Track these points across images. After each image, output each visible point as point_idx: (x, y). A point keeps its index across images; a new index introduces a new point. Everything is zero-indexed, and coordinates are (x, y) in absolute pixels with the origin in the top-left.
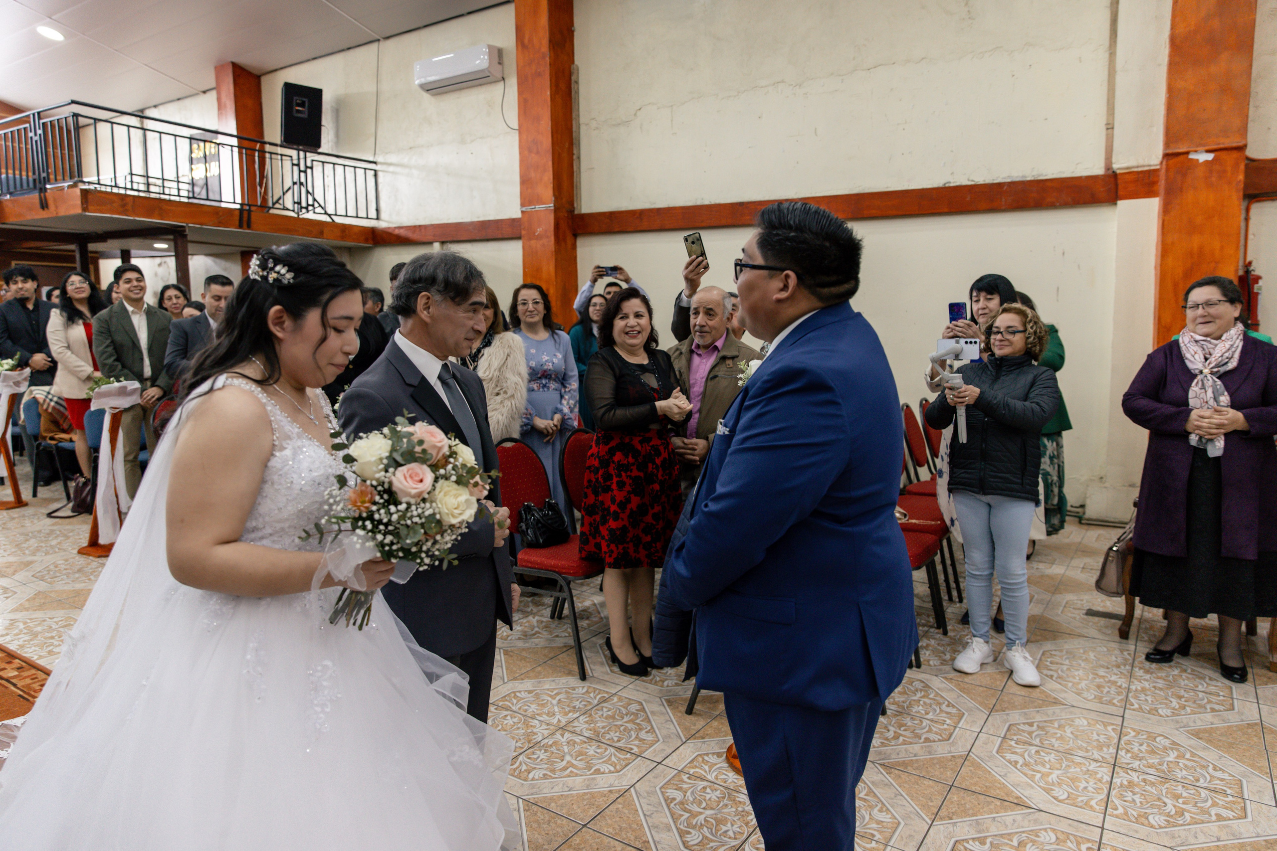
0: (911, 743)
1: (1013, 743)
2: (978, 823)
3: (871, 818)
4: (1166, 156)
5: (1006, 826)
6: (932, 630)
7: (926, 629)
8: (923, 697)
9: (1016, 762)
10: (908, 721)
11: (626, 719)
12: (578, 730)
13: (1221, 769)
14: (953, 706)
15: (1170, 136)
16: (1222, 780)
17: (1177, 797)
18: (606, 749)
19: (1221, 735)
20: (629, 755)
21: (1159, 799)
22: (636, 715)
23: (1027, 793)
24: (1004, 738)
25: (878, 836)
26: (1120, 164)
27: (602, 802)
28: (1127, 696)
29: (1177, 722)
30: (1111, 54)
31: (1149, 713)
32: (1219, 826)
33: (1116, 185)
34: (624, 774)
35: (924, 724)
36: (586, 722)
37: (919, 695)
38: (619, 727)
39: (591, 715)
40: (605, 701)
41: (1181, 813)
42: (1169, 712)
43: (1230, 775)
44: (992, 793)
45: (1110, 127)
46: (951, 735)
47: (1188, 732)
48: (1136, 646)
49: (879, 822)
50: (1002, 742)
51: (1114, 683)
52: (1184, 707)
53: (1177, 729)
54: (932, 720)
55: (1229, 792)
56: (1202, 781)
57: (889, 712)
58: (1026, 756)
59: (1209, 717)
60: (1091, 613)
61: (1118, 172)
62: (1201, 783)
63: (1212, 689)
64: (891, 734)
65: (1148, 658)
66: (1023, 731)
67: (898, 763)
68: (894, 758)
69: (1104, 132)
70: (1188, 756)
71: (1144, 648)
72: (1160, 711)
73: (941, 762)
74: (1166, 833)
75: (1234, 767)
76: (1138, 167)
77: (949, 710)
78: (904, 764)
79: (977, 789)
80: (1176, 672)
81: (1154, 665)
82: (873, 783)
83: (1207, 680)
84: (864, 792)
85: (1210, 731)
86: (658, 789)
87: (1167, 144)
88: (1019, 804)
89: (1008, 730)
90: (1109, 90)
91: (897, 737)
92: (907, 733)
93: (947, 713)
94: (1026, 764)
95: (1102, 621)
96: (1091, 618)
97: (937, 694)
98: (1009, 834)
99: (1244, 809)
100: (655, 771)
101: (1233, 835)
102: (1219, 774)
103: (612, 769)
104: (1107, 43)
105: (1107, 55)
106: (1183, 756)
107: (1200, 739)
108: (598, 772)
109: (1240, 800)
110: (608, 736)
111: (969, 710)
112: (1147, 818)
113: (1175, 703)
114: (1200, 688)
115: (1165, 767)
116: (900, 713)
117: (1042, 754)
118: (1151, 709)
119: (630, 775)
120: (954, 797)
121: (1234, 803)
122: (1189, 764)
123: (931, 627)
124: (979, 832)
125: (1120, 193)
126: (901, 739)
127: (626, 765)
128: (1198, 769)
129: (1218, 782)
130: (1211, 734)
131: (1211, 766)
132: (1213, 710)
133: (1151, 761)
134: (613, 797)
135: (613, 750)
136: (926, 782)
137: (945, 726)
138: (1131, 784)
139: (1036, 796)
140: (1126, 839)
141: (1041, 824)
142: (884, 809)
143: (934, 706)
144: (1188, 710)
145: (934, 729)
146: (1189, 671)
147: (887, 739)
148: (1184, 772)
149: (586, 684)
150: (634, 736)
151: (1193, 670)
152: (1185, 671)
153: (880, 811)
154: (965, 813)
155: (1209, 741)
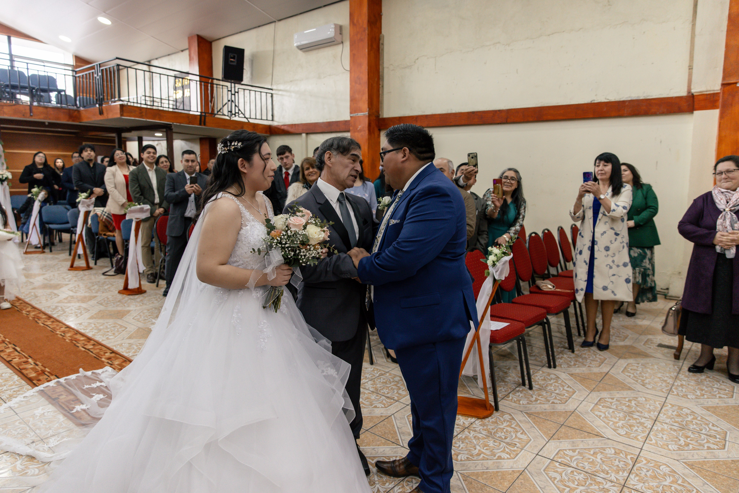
0: (544, 404)
1: (600, 407)
2: (573, 442)
3: (516, 437)
4: (723, 85)
5: (588, 445)
6: (566, 350)
7: (562, 349)
8: (555, 382)
9: (600, 416)
10: (544, 393)
11: (392, 384)
12: (367, 387)
13: (716, 426)
14: (571, 388)
15: (726, 73)
16: (715, 431)
17: (687, 437)
18: (381, 397)
19: (722, 410)
20: (392, 401)
21: (677, 438)
22: (398, 382)
23: (603, 430)
24: (597, 404)
25: (518, 445)
26: (696, 90)
27: (376, 421)
28: (671, 388)
29: (698, 402)
30: (693, 25)
31: (682, 396)
32: (707, 452)
33: (693, 101)
34: (389, 409)
35: (553, 395)
36: (372, 384)
37: (552, 381)
38: (388, 387)
39: (374, 381)
40: (382, 375)
41: (687, 445)
42: (694, 397)
43: (721, 429)
44: (584, 429)
45: (691, 68)
46: (567, 401)
47: (702, 407)
48: (683, 363)
49: (520, 439)
50: (594, 406)
51: (665, 381)
52: (703, 395)
53: (696, 405)
54: (557, 394)
55: (718, 436)
56: (704, 430)
57: (534, 388)
58: (607, 413)
59: (717, 400)
60: (661, 346)
61: (695, 94)
62: (704, 431)
63: (723, 387)
64: (534, 399)
65: (690, 370)
66: (608, 402)
67: (535, 413)
68: (533, 410)
69: (687, 70)
70: (699, 418)
71: (687, 365)
72: (689, 396)
73: (559, 414)
74: (677, 453)
75: (724, 425)
76: (707, 91)
77: (568, 389)
78: (538, 413)
79: (576, 427)
80: (703, 377)
81: (691, 374)
82: (520, 421)
83: (721, 382)
84: (514, 425)
85: (715, 408)
86: (406, 416)
87: (724, 78)
88: (598, 435)
89: (599, 400)
90: (691, 47)
91: (536, 400)
92: (543, 399)
93: (567, 391)
94: (605, 417)
95: (666, 350)
96: (660, 348)
97: (563, 381)
98: (589, 449)
99: (725, 445)
100: (405, 409)
101: (714, 456)
102: (715, 428)
103: (383, 406)
104: (691, 19)
105: (691, 26)
106: (696, 419)
107: (709, 411)
108: (376, 407)
109: (723, 441)
110: (382, 391)
111: (579, 390)
112: (668, 446)
113: (698, 393)
114: (716, 386)
115: (684, 423)
116: (540, 389)
117: (616, 413)
118: (684, 395)
119: (392, 410)
120: (563, 430)
121: (719, 442)
122: (699, 422)
123: (566, 348)
124: (573, 446)
125: (696, 106)
126: (539, 401)
127: (390, 405)
128: (703, 425)
129: (713, 432)
130: (715, 409)
131: (711, 424)
132: (720, 397)
133: (677, 420)
134: (383, 419)
135: (384, 398)
136: (549, 422)
137: (564, 397)
138: (663, 430)
139: (609, 433)
140: (653, 454)
141: (608, 445)
142: (523, 433)
143: (560, 387)
144: (706, 396)
145: (558, 398)
146: (711, 377)
147: (531, 401)
148: (695, 426)
149: (373, 366)
150: (396, 392)
151: (713, 377)
152: (709, 377)
153: (522, 434)
154: (567, 437)
155: (714, 412)
